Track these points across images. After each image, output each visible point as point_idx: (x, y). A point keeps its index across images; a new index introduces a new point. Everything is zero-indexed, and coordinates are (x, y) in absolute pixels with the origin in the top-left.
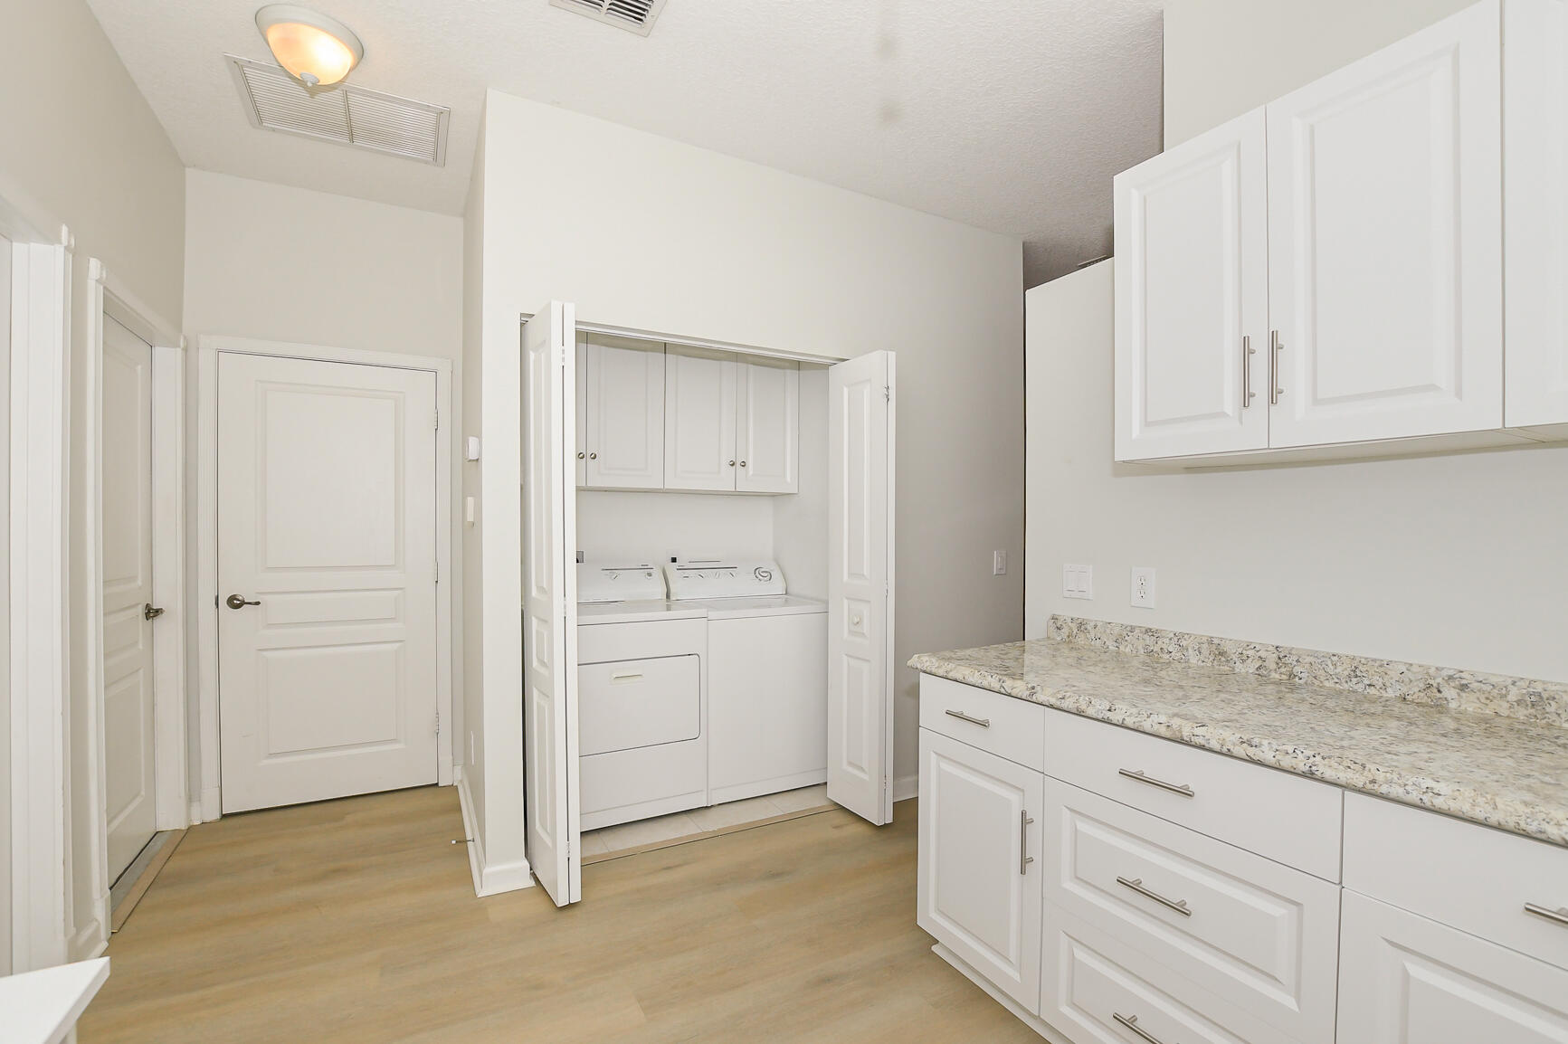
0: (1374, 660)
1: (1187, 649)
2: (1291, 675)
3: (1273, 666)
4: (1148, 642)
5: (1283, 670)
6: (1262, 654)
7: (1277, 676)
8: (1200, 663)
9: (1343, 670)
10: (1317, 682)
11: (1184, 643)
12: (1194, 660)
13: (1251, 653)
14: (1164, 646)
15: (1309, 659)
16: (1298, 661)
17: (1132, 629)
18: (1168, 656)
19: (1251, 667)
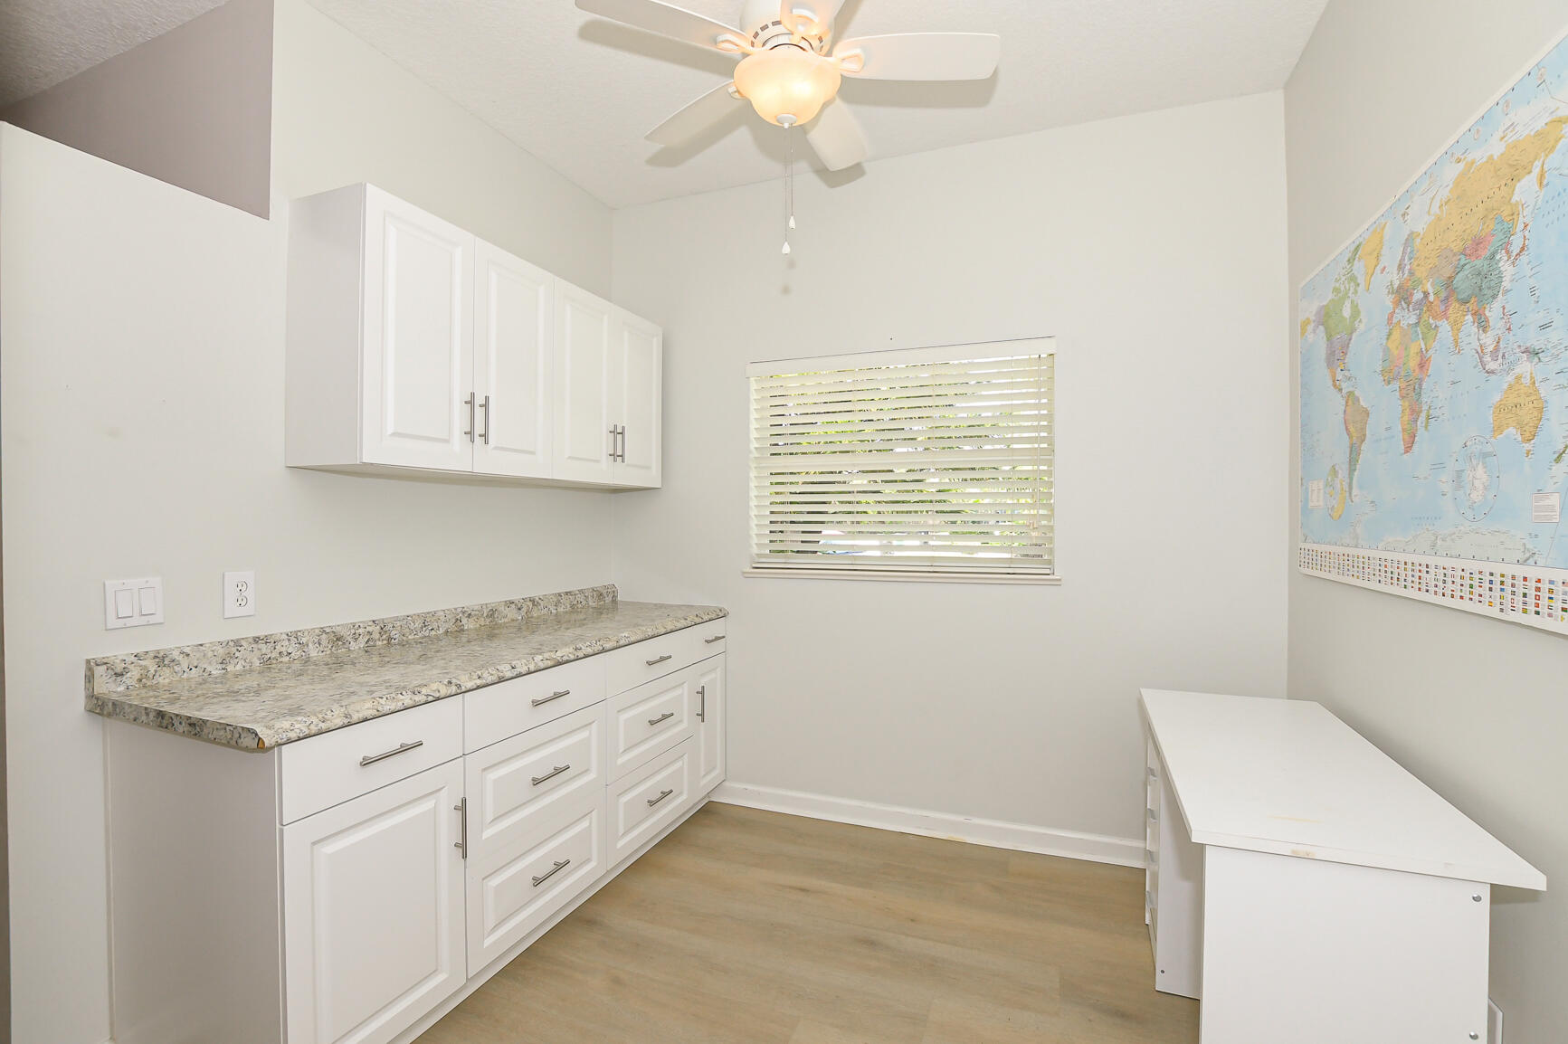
0: (428, 613)
1: (308, 645)
2: (390, 639)
3: (378, 636)
4: (264, 651)
5: (384, 637)
6: (369, 629)
7: (380, 643)
8: (320, 654)
9: (418, 624)
10: (405, 638)
11: (304, 640)
12: (313, 652)
13: (361, 631)
14: (283, 649)
15: (399, 624)
16: (393, 627)
17: (237, 643)
18: (288, 658)
19: (362, 642)
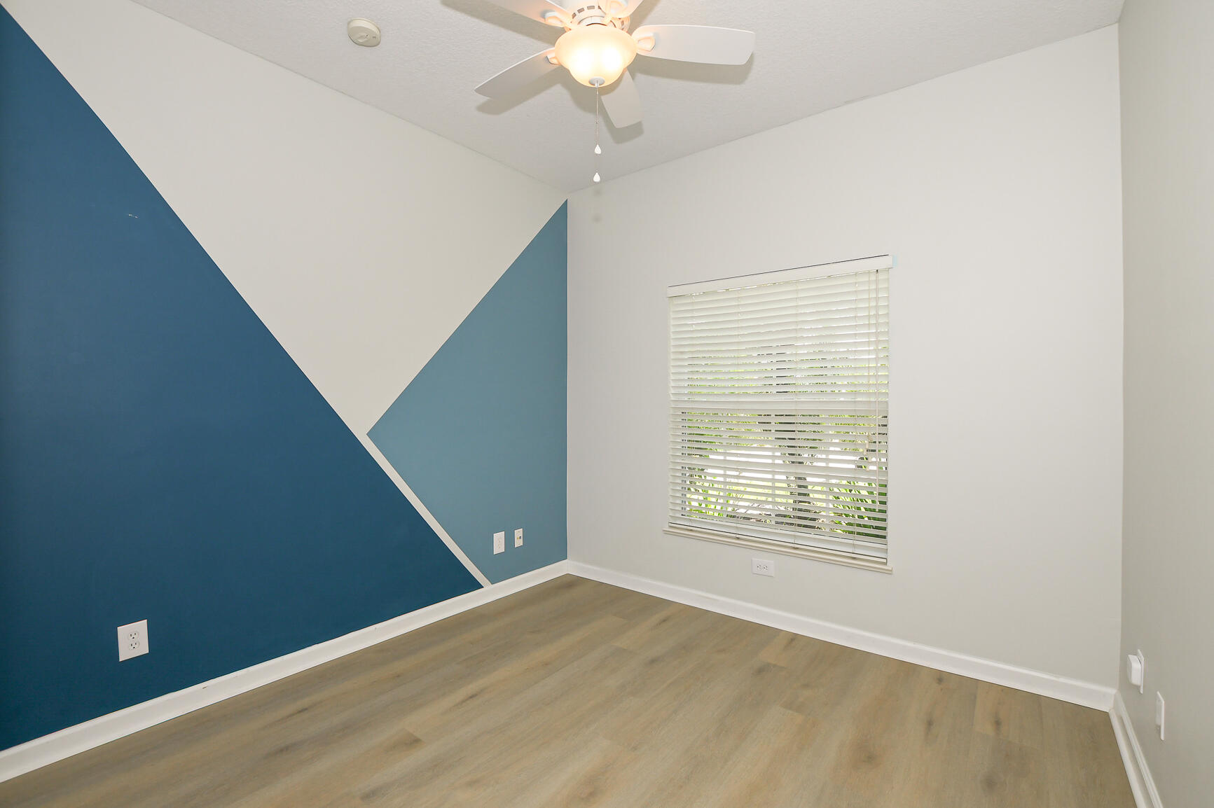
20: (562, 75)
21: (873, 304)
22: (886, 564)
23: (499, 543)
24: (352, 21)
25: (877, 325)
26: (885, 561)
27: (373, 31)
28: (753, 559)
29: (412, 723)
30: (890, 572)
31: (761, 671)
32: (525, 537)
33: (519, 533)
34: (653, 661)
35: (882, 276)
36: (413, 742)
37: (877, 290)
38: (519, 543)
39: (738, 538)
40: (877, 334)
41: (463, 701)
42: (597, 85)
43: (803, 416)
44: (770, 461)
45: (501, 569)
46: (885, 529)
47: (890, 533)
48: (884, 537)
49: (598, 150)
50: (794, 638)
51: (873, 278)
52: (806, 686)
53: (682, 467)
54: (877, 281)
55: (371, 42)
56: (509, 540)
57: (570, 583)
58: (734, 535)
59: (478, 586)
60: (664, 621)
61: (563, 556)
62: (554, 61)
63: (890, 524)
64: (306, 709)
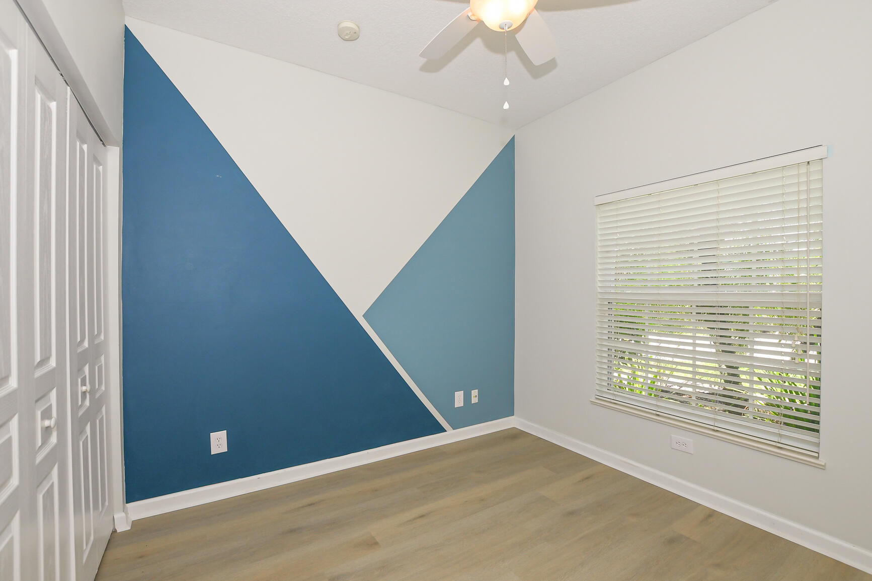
20: (480, 29)
21: (803, 196)
22: (817, 458)
23: (459, 399)
24: (340, 23)
25: (808, 217)
26: (816, 455)
27: (352, 28)
28: (672, 435)
29: (377, 529)
30: (823, 468)
31: (672, 541)
32: (480, 396)
33: (475, 393)
34: (571, 513)
35: (812, 168)
36: (372, 544)
37: (808, 182)
38: (475, 400)
39: (658, 415)
40: (808, 227)
41: (415, 519)
42: (506, 29)
43: (733, 307)
44: (691, 348)
45: (460, 419)
46: (818, 423)
47: (822, 427)
48: (818, 431)
49: (507, 82)
50: (712, 514)
51: (803, 170)
52: (718, 566)
53: (609, 349)
54: (808, 174)
55: (352, 37)
56: (467, 397)
57: (515, 435)
58: (654, 412)
59: (443, 430)
60: (587, 478)
61: (511, 413)
62: (473, 18)
63: (823, 418)
64: (314, 504)
